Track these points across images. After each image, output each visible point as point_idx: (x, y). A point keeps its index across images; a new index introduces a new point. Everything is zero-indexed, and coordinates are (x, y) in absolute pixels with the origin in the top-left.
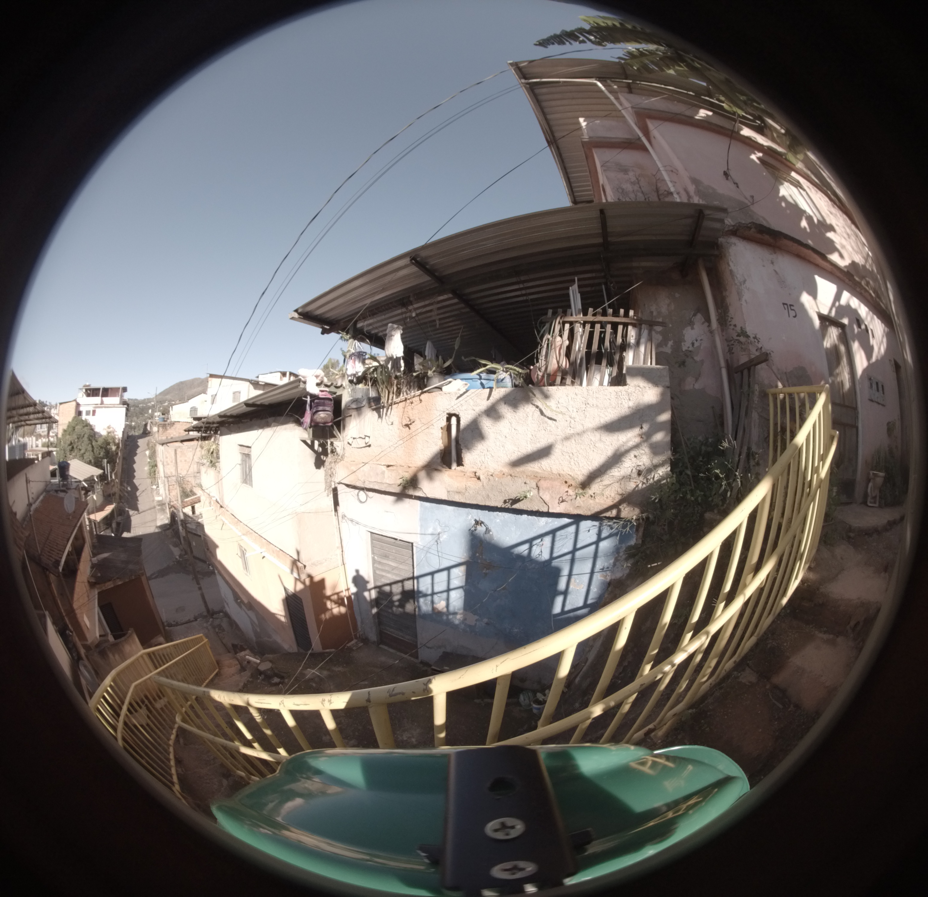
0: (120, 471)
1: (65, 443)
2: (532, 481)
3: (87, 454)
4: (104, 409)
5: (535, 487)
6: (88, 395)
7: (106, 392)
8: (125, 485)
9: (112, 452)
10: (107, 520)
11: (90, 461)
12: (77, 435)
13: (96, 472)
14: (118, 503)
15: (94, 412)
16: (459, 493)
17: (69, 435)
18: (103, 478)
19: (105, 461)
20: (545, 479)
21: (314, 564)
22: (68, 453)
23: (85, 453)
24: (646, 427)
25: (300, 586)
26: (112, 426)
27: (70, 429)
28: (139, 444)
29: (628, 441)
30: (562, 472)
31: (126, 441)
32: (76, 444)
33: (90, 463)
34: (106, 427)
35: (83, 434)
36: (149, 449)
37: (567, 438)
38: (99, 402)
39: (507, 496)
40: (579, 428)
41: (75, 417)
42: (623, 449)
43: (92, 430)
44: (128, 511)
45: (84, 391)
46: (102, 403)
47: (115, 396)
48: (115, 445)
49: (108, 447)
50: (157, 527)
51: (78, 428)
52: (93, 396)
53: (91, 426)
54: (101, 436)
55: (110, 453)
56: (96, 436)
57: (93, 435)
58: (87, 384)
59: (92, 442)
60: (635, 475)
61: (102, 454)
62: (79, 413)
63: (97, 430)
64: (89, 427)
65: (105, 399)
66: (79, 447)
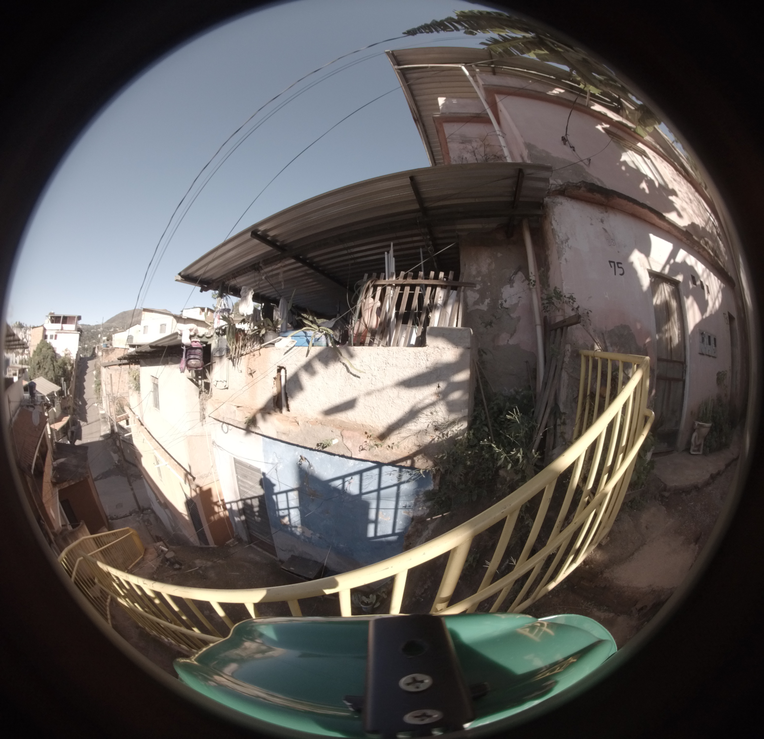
0: (74, 387)
1: (34, 363)
2: (337, 430)
3: (50, 372)
4: (63, 334)
5: (340, 435)
6: (52, 322)
7: (65, 320)
8: (78, 399)
11: (52, 379)
12: (43, 356)
13: (56, 388)
14: (72, 415)
15: (56, 336)
16: (284, 434)
17: (38, 355)
18: (61, 393)
19: (63, 379)
20: (348, 429)
21: (202, 477)
22: (36, 371)
23: (48, 372)
24: (443, 385)
25: (194, 494)
26: (69, 349)
27: (39, 350)
28: (89, 365)
29: (424, 399)
30: (364, 423)
31: (79, 362)
32: (42, 363)
33: (51, 380)
34: (64, 350)
35: (47, 355)
36: (96, 369)
37: (369, 394)
38: (60, 328)
39: (319, 440)
40: (379, 385)
41: (42, 340)
42: (420, 406)
43: (54, 352)
45: (50, 318)
46: (62, 329)
47: (71, 323)
48: (70, 366)
49: (65, 367)
50: (101, 436)
51: (44, 349)
52: (56, 322)
53: (53, 348)
54: (60, 357)
55: (67, 372)
56: (57, 357)
57: (54, 356)
58: (52, 312)
59: (53, 362)
60: (431, 430)
61: (60, 372)
62: (45, 337)
63: (57, 352)
64: (51, 350)
65: (64, 325)
66: (44, 366)
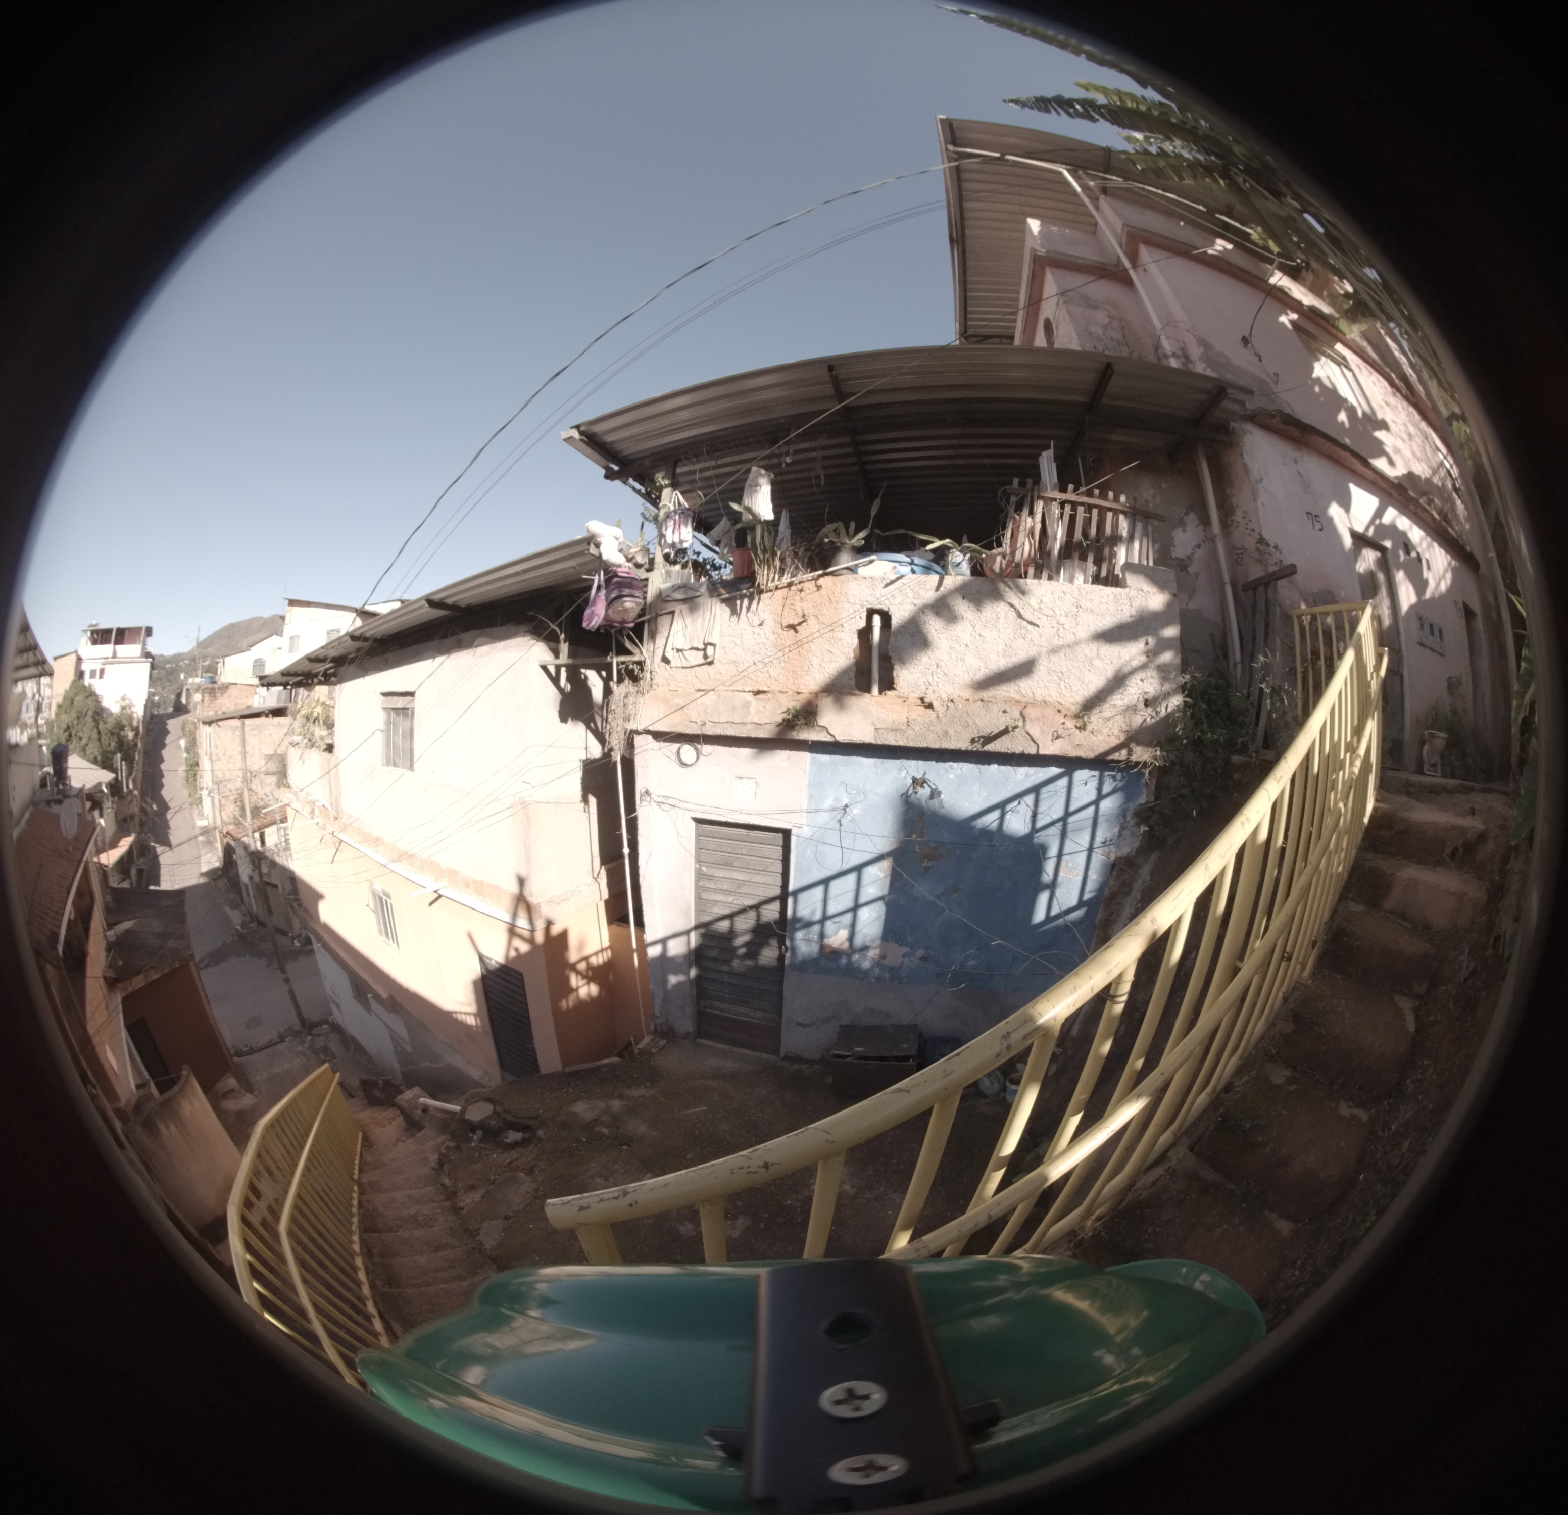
0: (140, 775)
1: (59, 728)
3: (91, 746)
4: (117, 665)
6: (95, 642)
7: (121, 636)
8: (149, 800)
9: (128, 741)
10: (123, 864)
11: (96, 758)
12: (77, 712)
13: (106, 776)
14: (139, 834)
15: (102, 671)
17: (66, 712)
18: (115, 787)
19: (119, 756)
23: (87, 745)
26: (128, 696)
27: (68, 703)
28: (169, 727)
31: (149, 723)
32: (76, 728)
33: (95, 761)
34: (119, 699)
35: (85, 709)
36: (185, 734)
38: (110, 654)
41: (74, 682)
43: (99, 703)
44: (154, 847)
45: (89, 634)
46: (114, 655)
47: (134, 642)
48: (133, 730)
49: (122, 733)
50: (202, 874)
51: (79, 699)
52: (102, 643)
53: (96, 697)
54: (111, 714)
55: (125, 744)
56: (105, 715)
57: (99, 713)
58: (94, 622)
59: (98, 725)
61: (113, 744)
62: (80, 675)
63: (106, 703)
64: (93, 699)
65: (119, 648)
66: (79, 734)
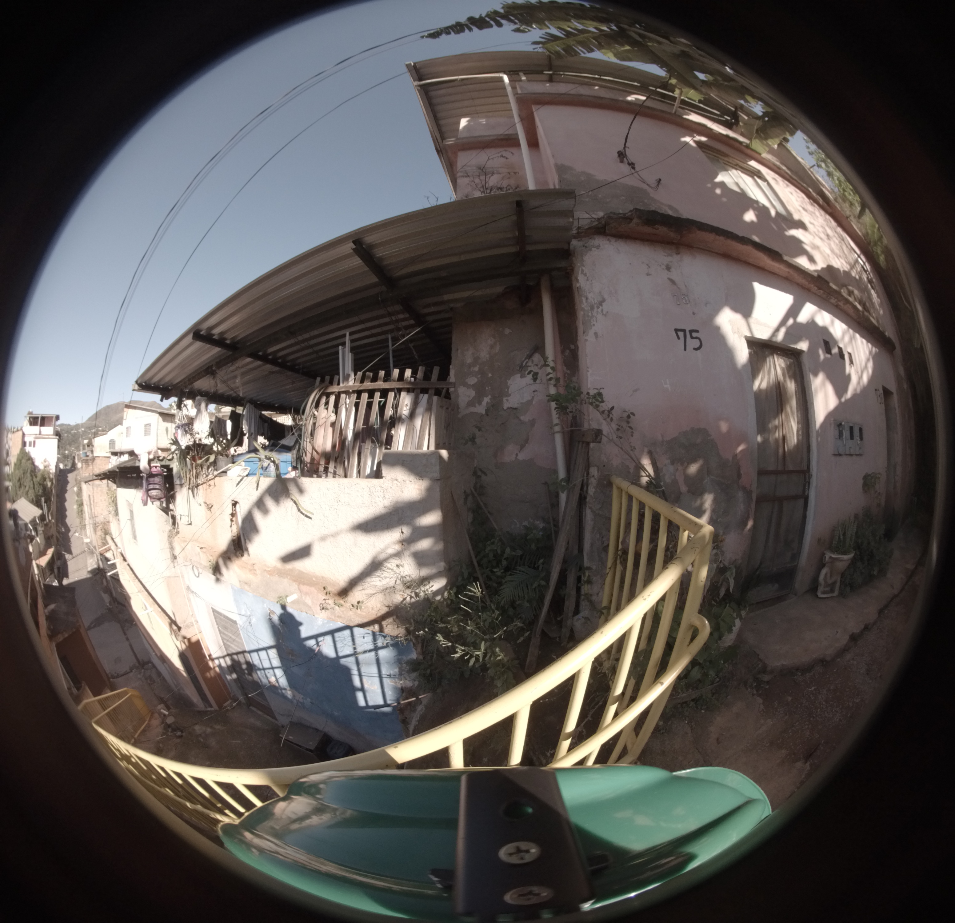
0: (55, 509)
3: (30, 492)
4: (41, 440)
6: (31, 424)
7: (43, 421)
8: (60, 525)
11: (32, 500)
12: (23, 469)
13: (38, 512)
14: (56, 546)
15: (35, 443)
17: (18, 469)
18: (42, 518)
19: (43, 499)
22: (18, 489)
23: (28, 491)
26: (48, 459)
27: (19, 462)
28: (69, 479)
31: (59, 475)
32: (23, 480)
33: (32, 502)
34: (43, 461)
35: (27, 468)
36: (76, 485)
38: (38, 433)
41: (21, 449)
43: (33, 463)
45: (28, 420)
46: (40, 433)
47: (49, 426)
48: (50, 481)
49: (45, 483)
50: (88, 572)
51: (23, 460)
52: (34, 425)
53: (32, 459)
54: (39, 470)
55: (47, 490)
56: (36, 471)
57: (34, 470)
58: (30, 412)
59: (33, 478)
61: (41, 491)
62: (24, 444)
63: (37, 463)
64: (30, 462)
65: (42, 429)
66: (25, 484)
